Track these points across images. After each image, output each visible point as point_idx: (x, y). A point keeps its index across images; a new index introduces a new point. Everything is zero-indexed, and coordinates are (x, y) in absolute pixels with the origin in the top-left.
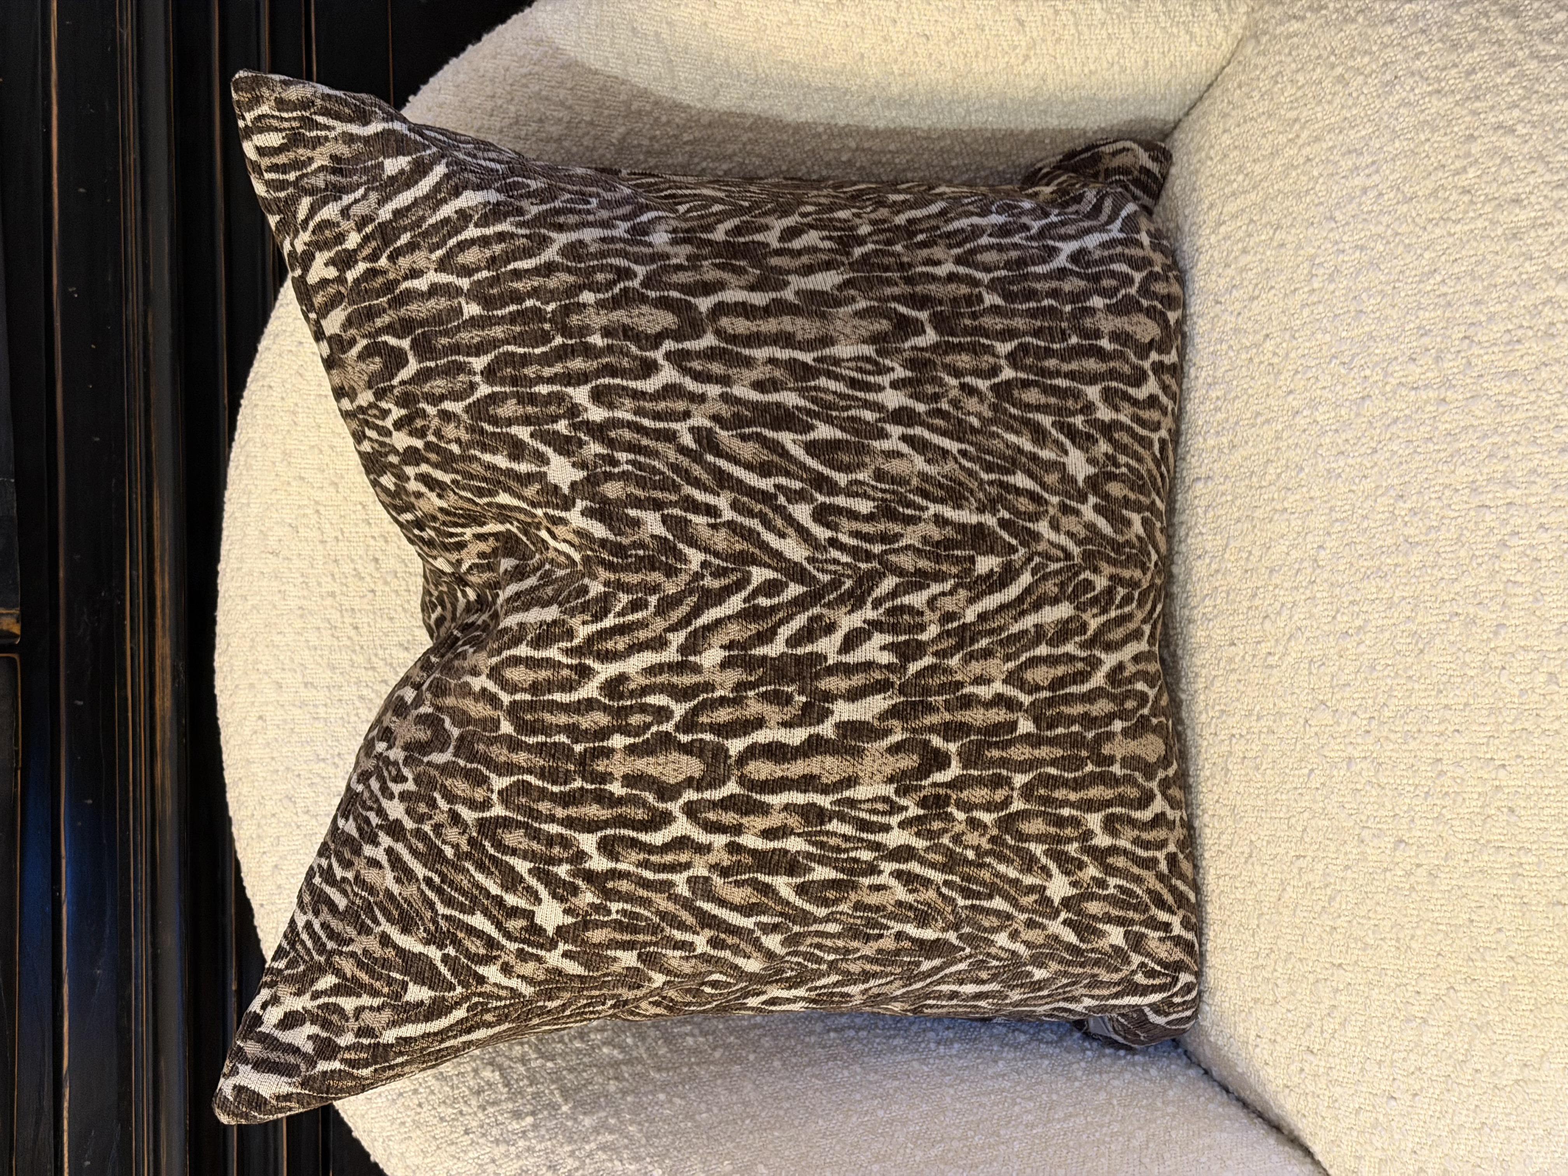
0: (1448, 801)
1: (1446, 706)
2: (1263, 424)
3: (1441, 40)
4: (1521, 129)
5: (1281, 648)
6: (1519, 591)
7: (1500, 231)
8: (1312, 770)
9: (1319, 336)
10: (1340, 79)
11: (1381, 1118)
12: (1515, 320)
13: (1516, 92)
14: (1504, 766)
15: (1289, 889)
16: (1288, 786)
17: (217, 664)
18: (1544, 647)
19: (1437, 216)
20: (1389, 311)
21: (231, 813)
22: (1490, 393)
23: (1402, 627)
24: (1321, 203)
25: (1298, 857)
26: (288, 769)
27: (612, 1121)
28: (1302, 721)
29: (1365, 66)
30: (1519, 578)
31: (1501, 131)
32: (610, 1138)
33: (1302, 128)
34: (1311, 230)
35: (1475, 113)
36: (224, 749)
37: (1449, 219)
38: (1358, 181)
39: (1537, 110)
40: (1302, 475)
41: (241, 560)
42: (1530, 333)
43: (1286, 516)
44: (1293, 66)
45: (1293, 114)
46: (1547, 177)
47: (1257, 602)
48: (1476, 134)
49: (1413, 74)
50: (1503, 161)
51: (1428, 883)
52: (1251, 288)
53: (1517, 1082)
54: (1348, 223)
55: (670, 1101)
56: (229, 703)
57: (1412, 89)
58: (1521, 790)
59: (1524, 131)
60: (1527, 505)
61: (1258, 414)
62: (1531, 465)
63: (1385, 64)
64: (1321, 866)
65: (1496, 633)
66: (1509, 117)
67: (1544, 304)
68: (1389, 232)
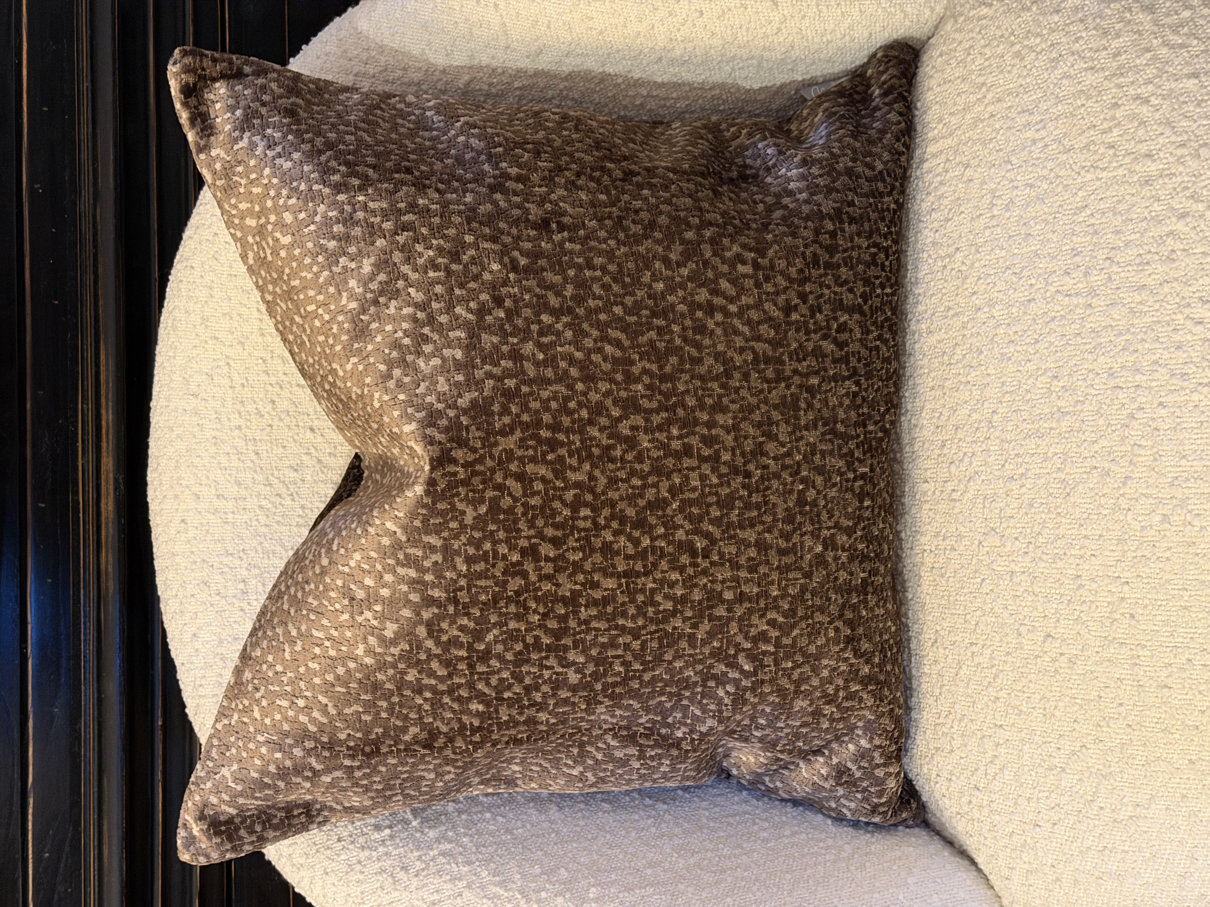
0: (1085, 608)
1: (1086, 537)
2: (953, 316)
3: (1095, 28)
4: (1154, 101)
5: (962, 486)
6: (1142, 452)
7: (1135, 179)
8: (983, 580)
9: (997, 252)
10: (1018, 54)
11: (1029, 840)
12: (1145, 247)
13: (1151, 72)
14: (1128, 583)
15: (964, 667)
16: (966, 591)
17: (149, 479)
18: (1160, 495)
19: (1089, 164)
20: (1051, 235)
21: (159, 593)
22: (1125, 302)
23: (1054, 475)
24: (1001, 150)
25: (972, 644)
26: (204, 561)
27: (450, 834)
28: (976, 542)
29: (1037, 45)
30: (1143, 443)
31: (1139, 101)
32: (449, 846)
33: (988, 90)
34: (993, 170)
35: (1119, 86)
36: (154, 544)
37: (1097, 167)
38: (1029, 134)
39: (1167, 86)
40: (982, 357)
41: (168, 399)
42: (1156, 257)
43: (969, 387)
44: (982, 41)
45: (981, 80)
46: (1173, 139)
47: (946, 451)
48: (1120, 102)
49: (1073, 54)
50: (1139, 125)
51: (1069, 668)
52: (946, 211)
53: (1131, 817)
54: (1020, 166)
55: (494, 819)
56: (158, 508)
57: (1073, 66)
58: (1140, 602)
59: (1157, 102)
60: (1150, 388)
61: (949, 308)
62: (1155, 357)
63: (1052, 45)
64: (989, 652)
65: (1124, 484)
66: (1145, 91)
67: (1167, 235)
68: (1052, 174)
